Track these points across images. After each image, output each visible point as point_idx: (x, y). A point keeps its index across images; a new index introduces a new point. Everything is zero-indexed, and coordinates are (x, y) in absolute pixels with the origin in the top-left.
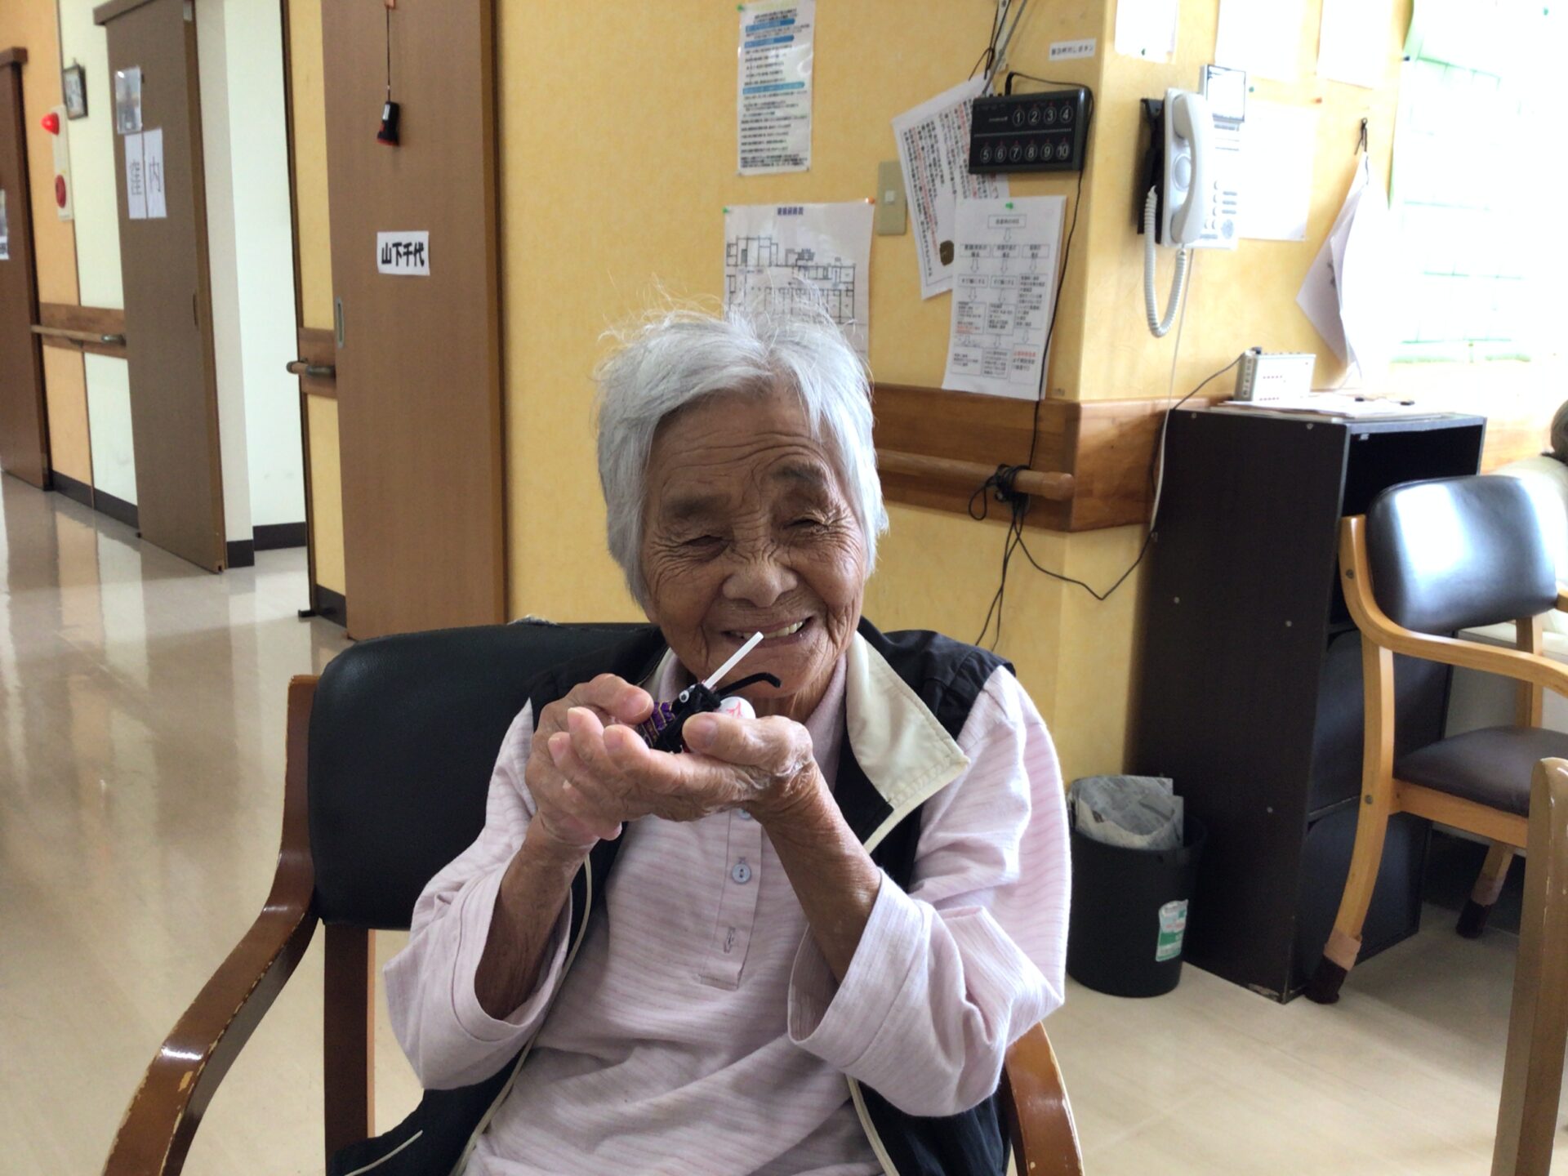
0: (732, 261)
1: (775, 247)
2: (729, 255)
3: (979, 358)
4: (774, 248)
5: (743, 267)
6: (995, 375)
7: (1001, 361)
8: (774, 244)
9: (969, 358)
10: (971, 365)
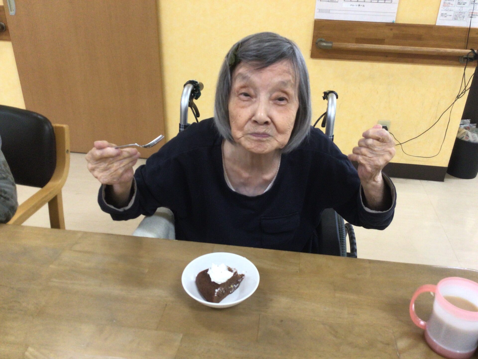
3: (452, 15)
6: (459, 20)
7: (462, 15)
9: (447, 15)
10: (448, 17)
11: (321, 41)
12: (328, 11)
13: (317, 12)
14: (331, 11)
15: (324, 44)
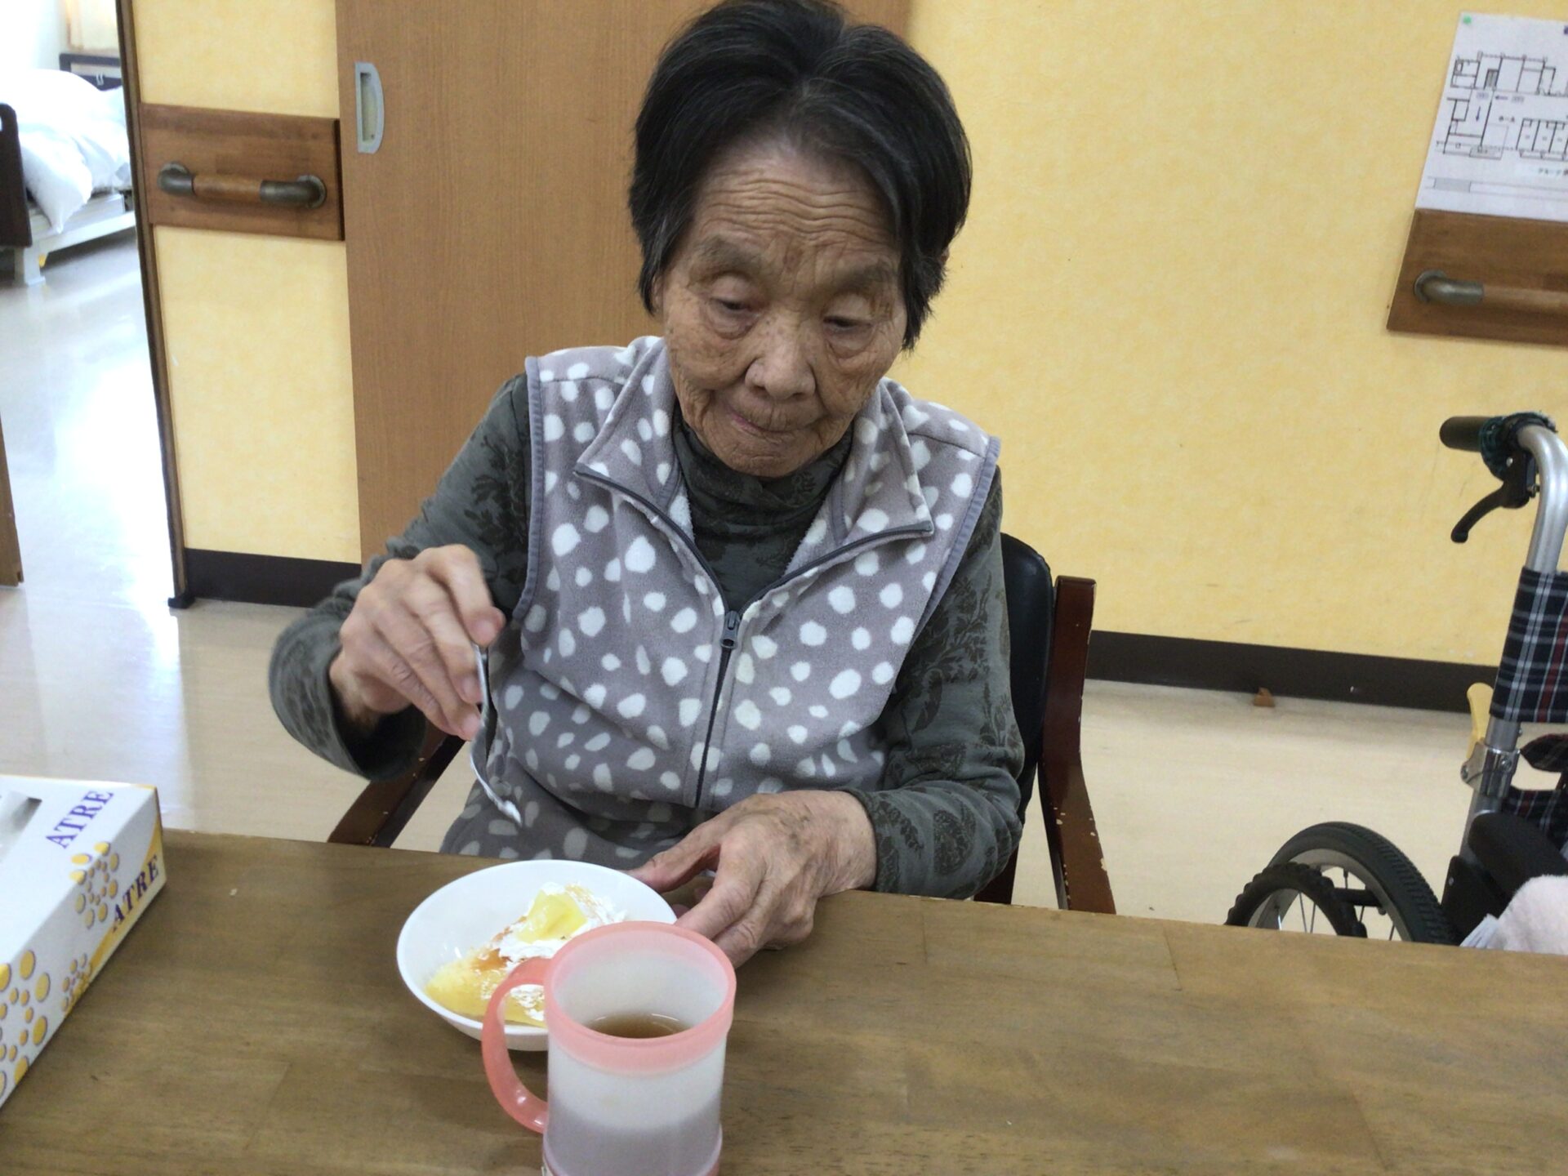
0: (1460, 81)
1: (1552, 72)
2: (1456, 73)
4: (1547, 74)
5: (1489, 90)
8: (1549, 68)
11: (1435, 278)
12: (1466, 186)
13: (1427, 188)
14: (1474, 187)
15: (1447, 289)
